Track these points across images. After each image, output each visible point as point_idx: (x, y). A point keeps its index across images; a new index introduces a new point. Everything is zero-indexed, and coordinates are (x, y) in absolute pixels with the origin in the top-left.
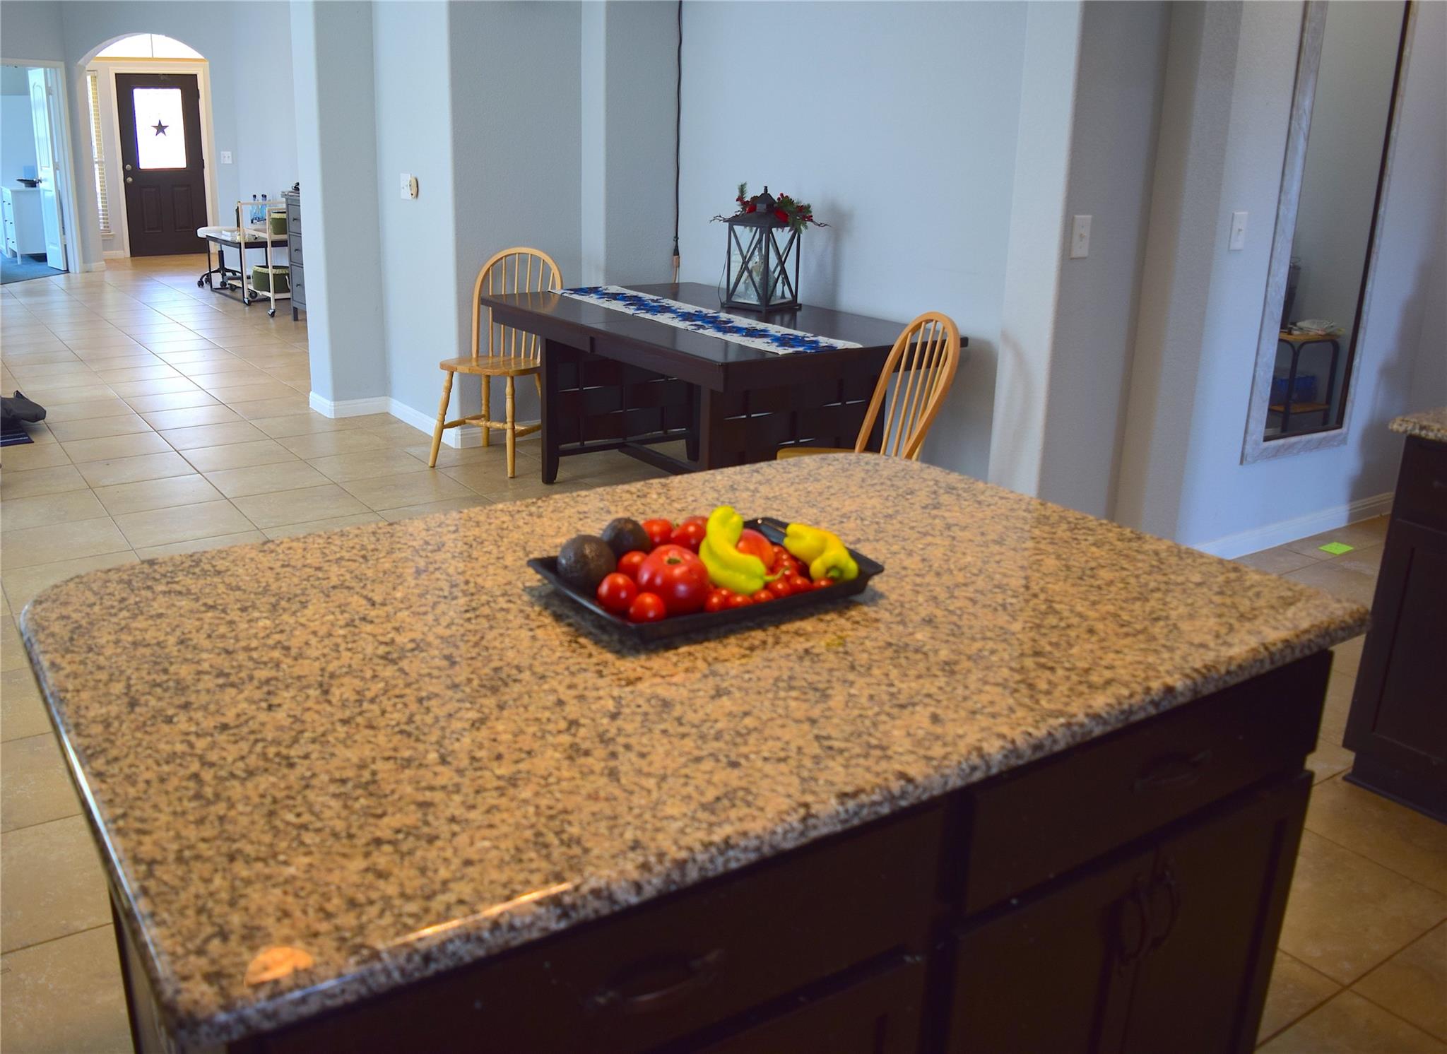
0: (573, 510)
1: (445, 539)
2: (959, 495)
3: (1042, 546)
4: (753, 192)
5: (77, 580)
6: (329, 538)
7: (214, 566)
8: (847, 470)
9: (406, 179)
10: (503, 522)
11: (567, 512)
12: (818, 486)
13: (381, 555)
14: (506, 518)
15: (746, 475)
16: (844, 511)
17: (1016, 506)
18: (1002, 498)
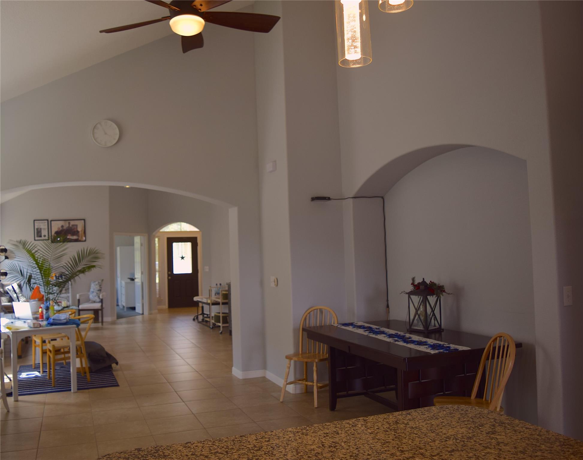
0: (322, 432)
1: (263, 444)
2: (505, 427)
3: (545, 455)
4: (418, 281)
5: (108, 456)
6: (214, 442)
7: (164, 453)
8: (453, 413)
9: (273, 278)
10: (290, 437)
11: (319, 433)
12: (437, 422)
13: (234, 451)
14: (292, 435)
15: (404, 416)
16: (448, 435)
17: (533, 433)
18: (527, 428)
